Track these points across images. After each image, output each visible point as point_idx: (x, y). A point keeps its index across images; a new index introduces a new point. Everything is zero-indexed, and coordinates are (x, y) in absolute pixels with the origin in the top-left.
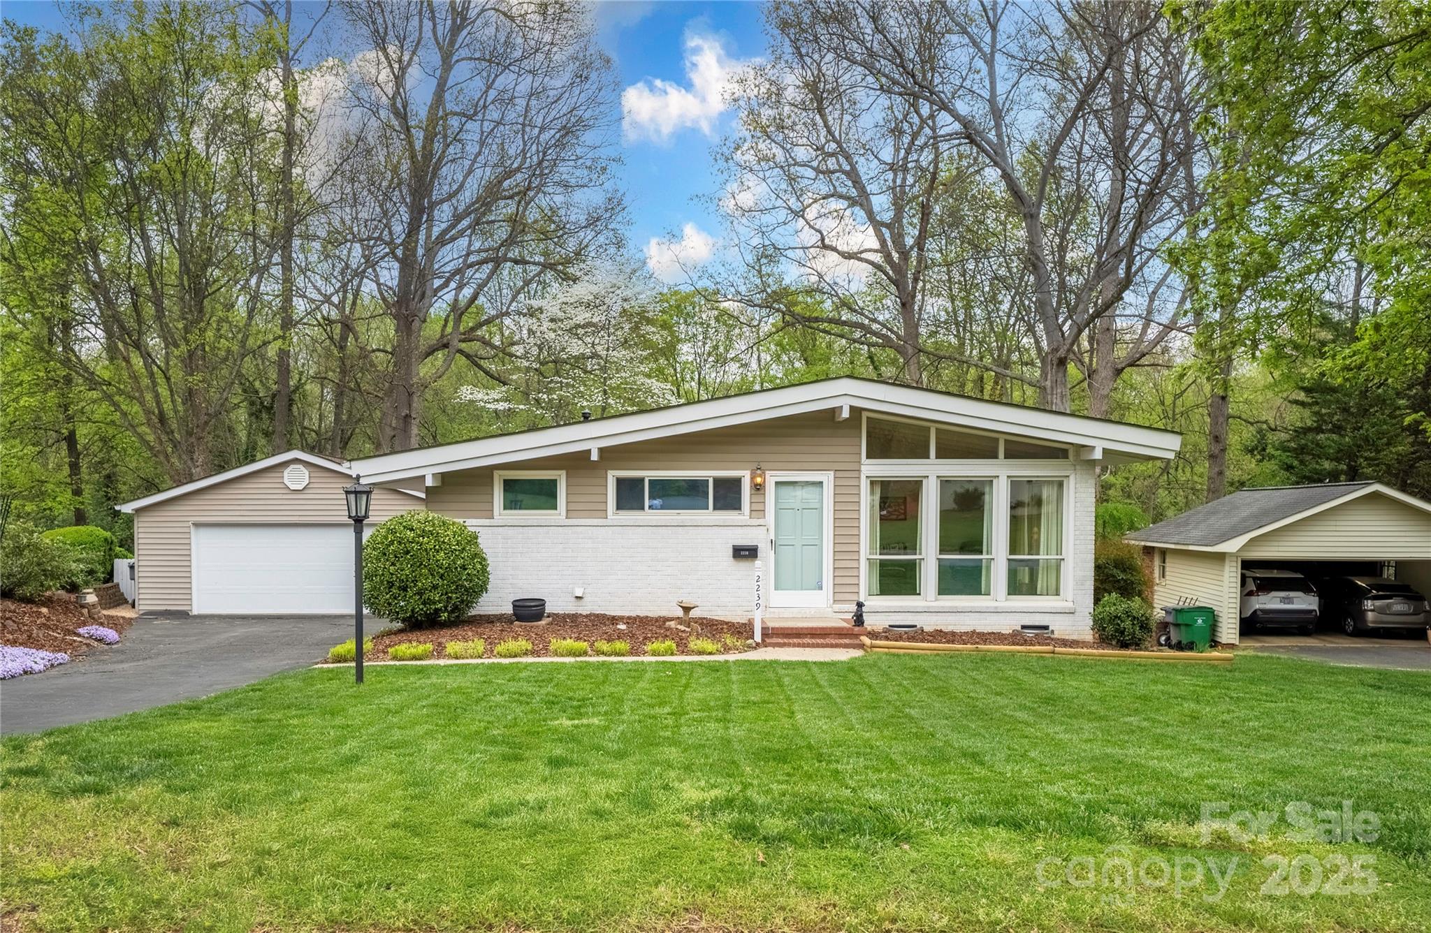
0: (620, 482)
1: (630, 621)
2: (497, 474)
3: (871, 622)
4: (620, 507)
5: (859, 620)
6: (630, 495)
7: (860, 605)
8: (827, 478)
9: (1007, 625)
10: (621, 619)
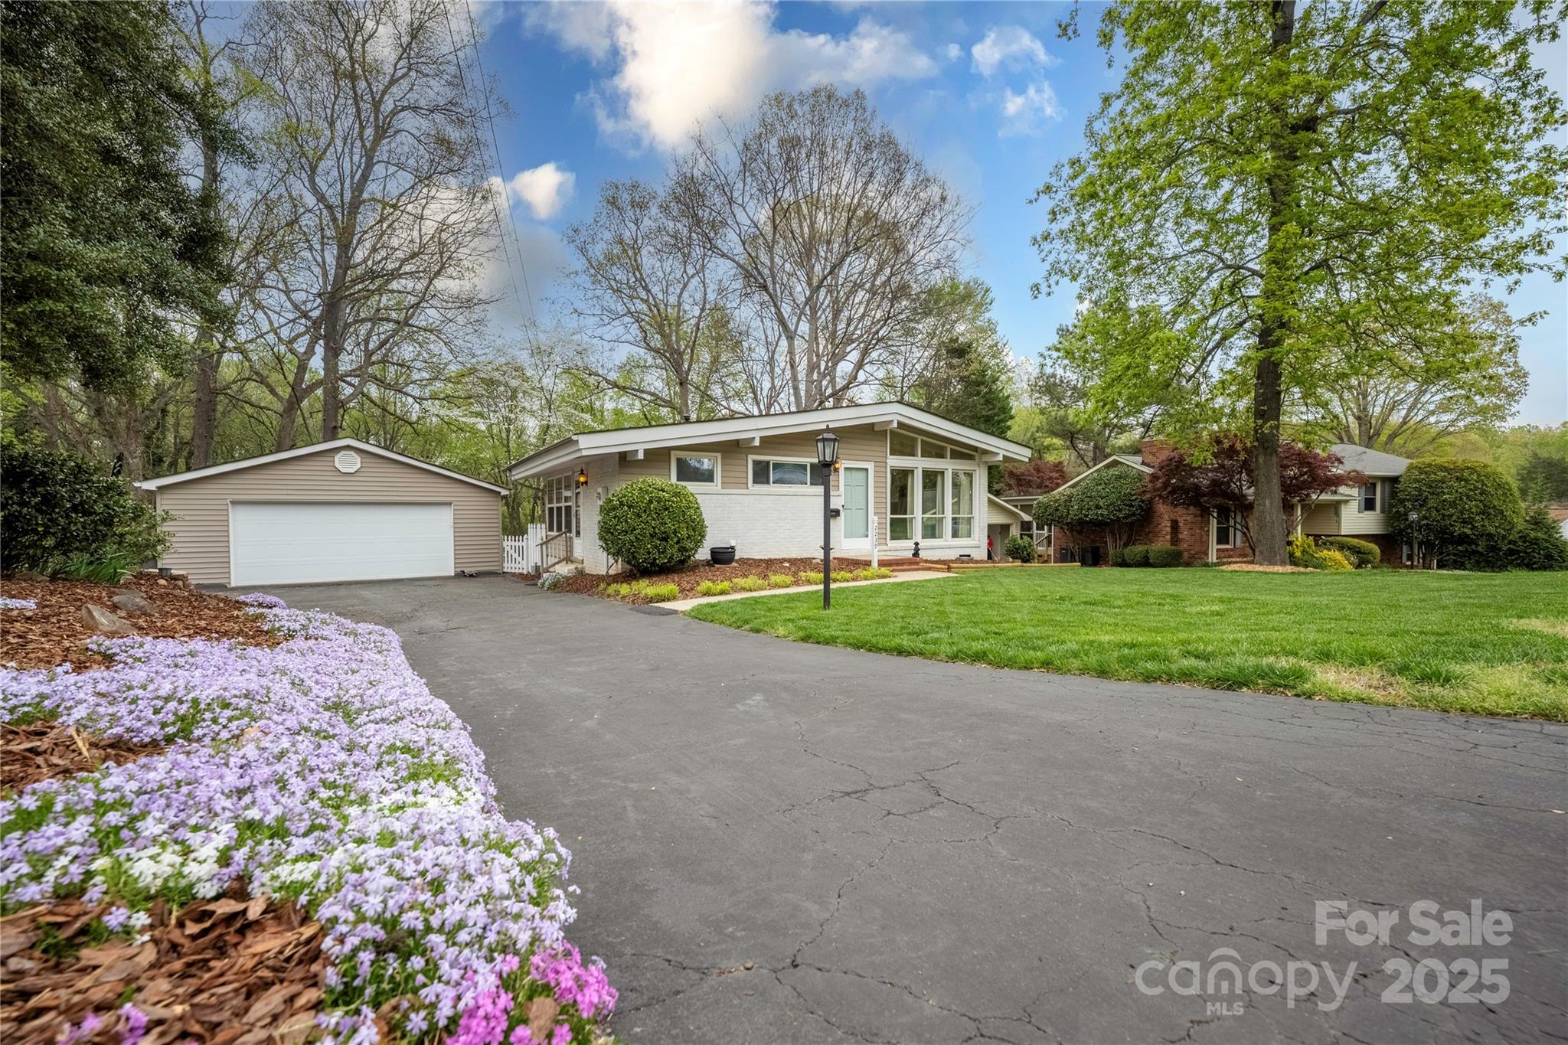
0: (756, 463)
1: (790, 561)
2: (673, 453)
3: (922, 554)
4: (755, 482)
5: (916, 554)
6: (761, 474)
7: (917, 544)
8: (870, 466)
9: (952, 555)
10: (785, 560)
